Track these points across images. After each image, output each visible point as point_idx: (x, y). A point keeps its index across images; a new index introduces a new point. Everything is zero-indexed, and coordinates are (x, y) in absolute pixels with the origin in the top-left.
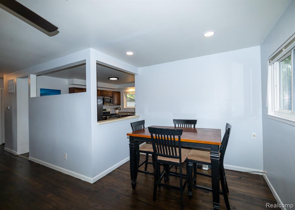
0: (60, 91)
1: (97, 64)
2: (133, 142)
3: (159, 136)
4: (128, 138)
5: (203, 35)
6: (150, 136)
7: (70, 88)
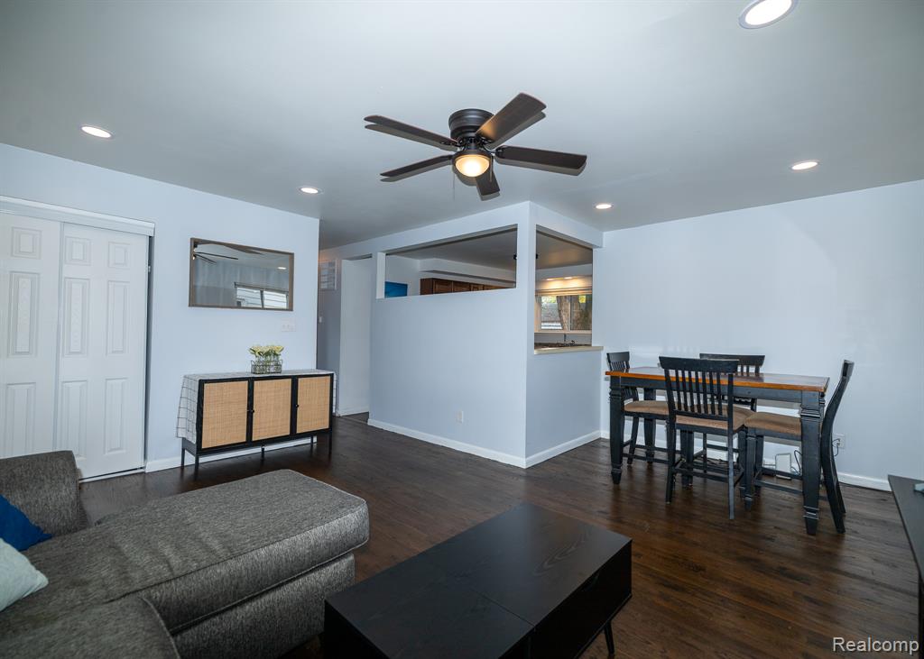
0: (405, 286)
1: (537, 232)
2: (617, 389)
3: (690, 374)
4: (606, 379)
5: (791, 169)
6: (661, 377)
7: (423, 281)
